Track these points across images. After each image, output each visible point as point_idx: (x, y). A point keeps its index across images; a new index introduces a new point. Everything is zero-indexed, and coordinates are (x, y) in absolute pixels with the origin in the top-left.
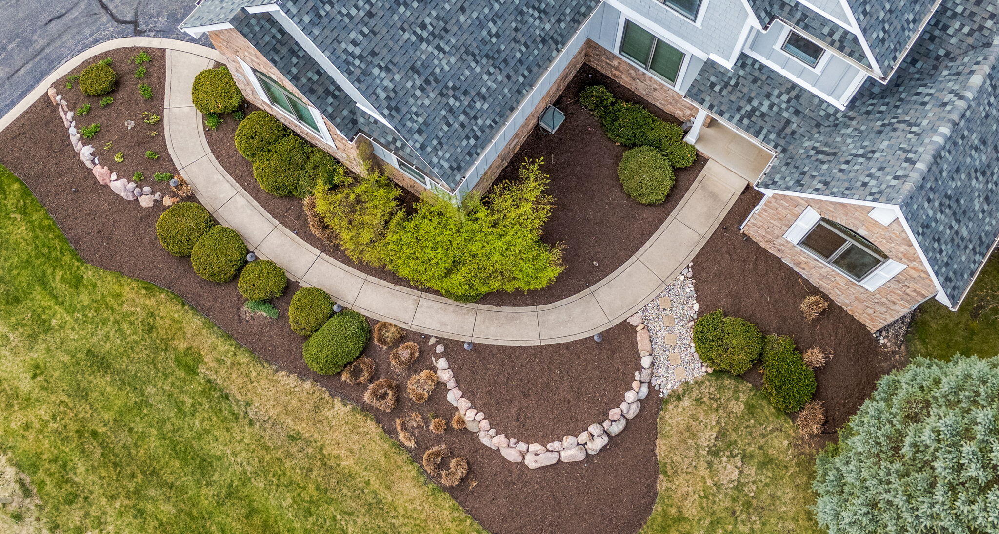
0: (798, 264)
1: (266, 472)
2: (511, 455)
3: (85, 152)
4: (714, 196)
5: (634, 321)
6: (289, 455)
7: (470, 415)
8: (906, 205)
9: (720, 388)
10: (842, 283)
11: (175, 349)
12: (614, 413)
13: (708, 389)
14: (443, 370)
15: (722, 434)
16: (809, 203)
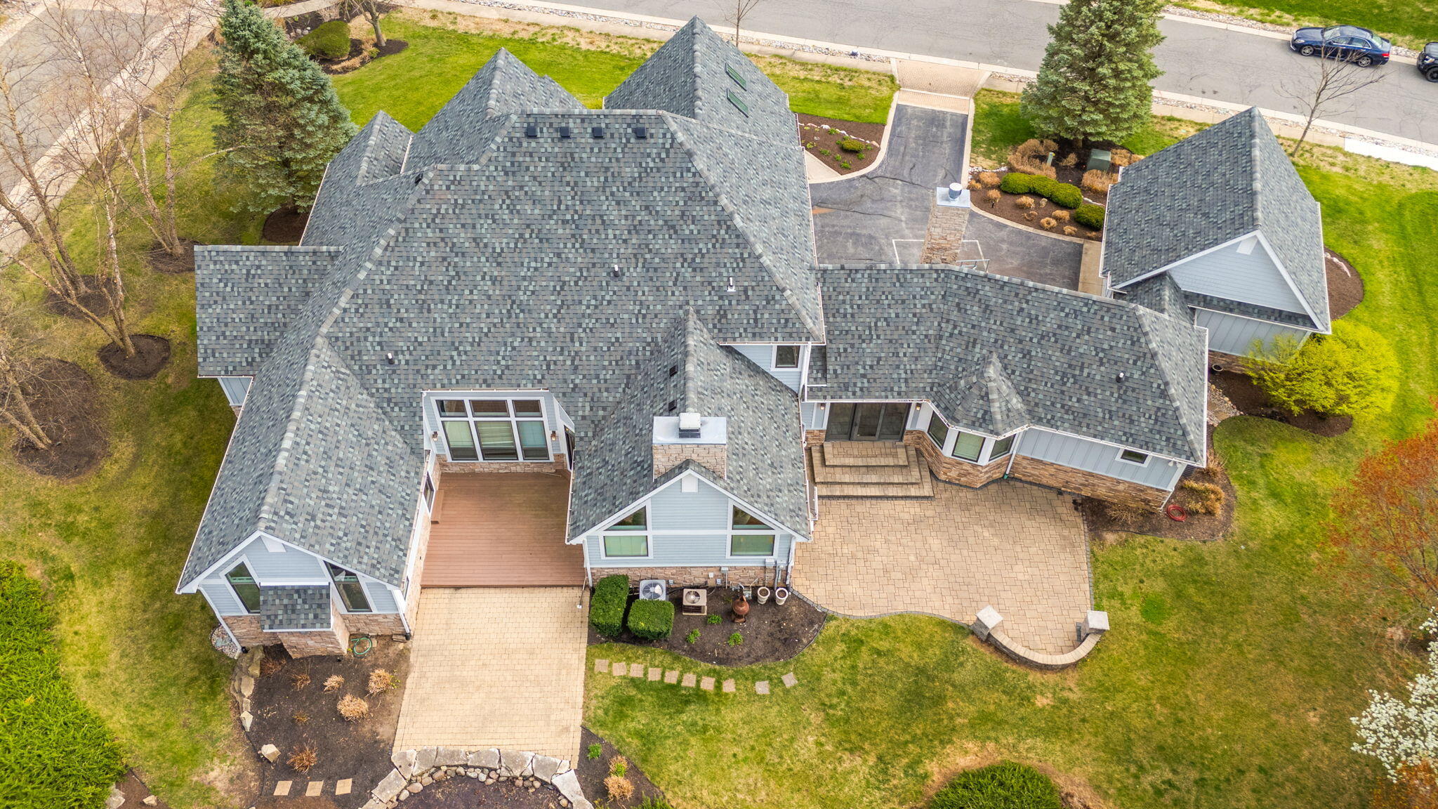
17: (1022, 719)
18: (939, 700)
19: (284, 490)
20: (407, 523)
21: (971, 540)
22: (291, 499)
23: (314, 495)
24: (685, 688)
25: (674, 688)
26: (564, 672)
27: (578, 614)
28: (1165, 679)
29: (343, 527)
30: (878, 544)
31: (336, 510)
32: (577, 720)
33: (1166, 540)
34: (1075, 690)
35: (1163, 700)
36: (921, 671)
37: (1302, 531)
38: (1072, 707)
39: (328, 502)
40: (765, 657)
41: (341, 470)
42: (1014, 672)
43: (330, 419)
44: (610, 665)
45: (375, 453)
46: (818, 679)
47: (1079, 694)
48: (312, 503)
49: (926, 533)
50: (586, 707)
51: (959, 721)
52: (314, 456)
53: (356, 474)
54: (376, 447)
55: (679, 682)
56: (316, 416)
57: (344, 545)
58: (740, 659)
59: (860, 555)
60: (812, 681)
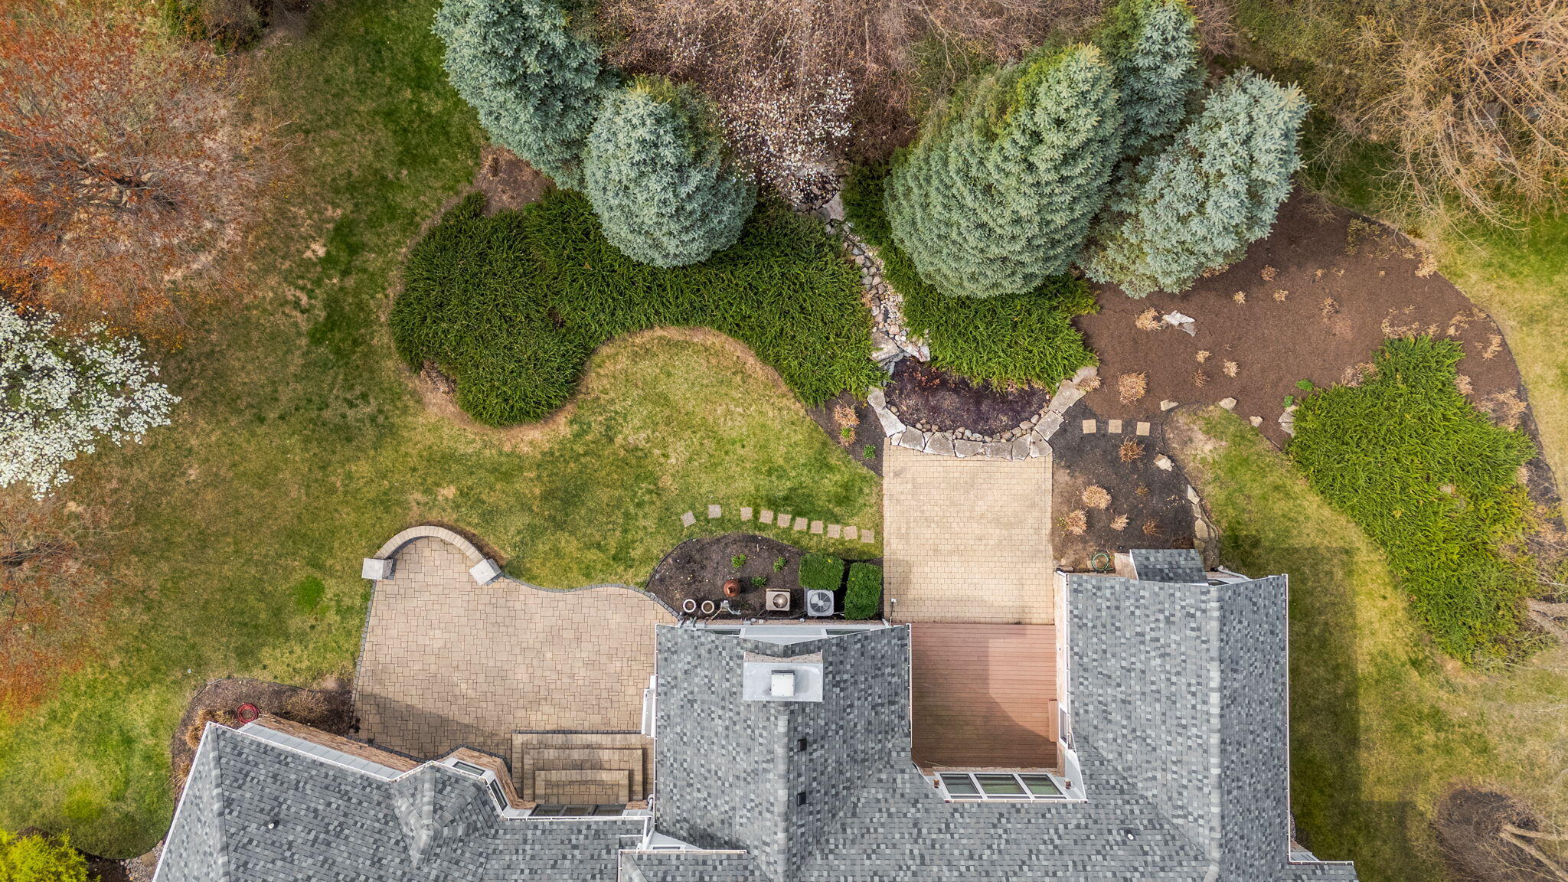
17: (472, 473)
18: (546, 497)
19: (1203, 642)
20: (1076, 649)
21: (481, 678)
22: (1194, 634)
23: (1174, 646)
24: (787, 513)
25: (798, 513)
26: (903, 531)
27: (894, 592)
28: (323, 513)
29: (1138, 621)
30: (583, 672)
31: (1148, 637)
32: (887, 483)
33: (270, 679)
34: (414, 504)
35: (332, 491)
36: (560, 526)
37: (116, 693)
38: (422, 484)
39: (1158, 644)
40: (710, 544)
41: (1154, 687)
42: (469, 524)
43: (1180, 748)
44: (860, 537)
45: (1124, 722)
46: (660, 519)
47: (411, 498)
48: (1173, 637)
49: (528, 688)
50: (880, 496)
51: (533, 475)
52: (1184, 693)
53: (1138, 688)
54: (1125, 731)
55: (793, 519)
56: (1195, 746)
57: (1132, 601)
58: (735, 542)
59: (604, 659)
60: (667, 518)
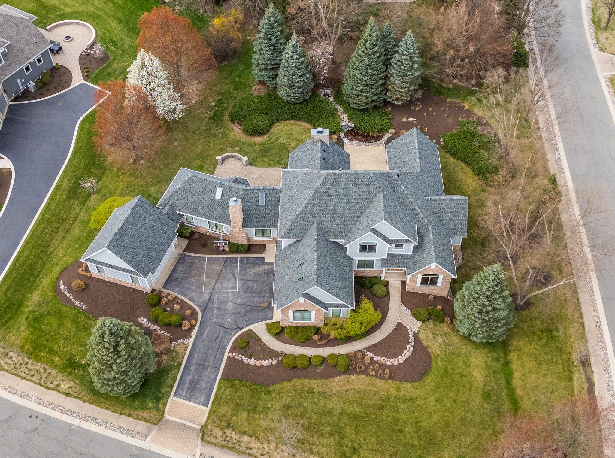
0: (422, 291)
1: (346, 403)
2: (396, 363)
3: (252, 361)
4: (395, 287)
5: (400, 321)
6: (348, 396)
7: (382, 359)
8: (436, 262)
9: (426, 325)
10: (433, 288)
11: (305, 390)
12: (410, 341)
13: (424, 326)
14: (370, 354)
15: (433, 333)
16: (418, 273)
17: (243, 145)
34: (229, 150)
35: (209, 147)
51: (258, 146)
